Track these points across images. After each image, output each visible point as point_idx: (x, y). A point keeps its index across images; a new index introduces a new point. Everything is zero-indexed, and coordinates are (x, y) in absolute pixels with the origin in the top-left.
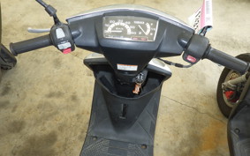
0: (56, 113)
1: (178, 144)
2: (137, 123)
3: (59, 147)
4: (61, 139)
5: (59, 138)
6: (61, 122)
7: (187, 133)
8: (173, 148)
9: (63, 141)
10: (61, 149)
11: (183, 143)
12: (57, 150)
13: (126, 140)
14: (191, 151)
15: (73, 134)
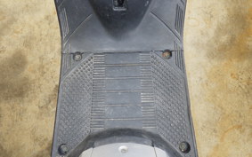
0: (13, 20)
1: (212, 33)
2: (148, 13)
3: (34, 72)
4: (32, 59)
5: (29, 58)
6: (24, 34)
7: (225, 13)
8: (205, 40)
9: (37, 62)
10: (38, 74)
11: (220, 30)
12: (33, 77)
13: (134, 49)
14: (232, 40)
15: (48, 49)
